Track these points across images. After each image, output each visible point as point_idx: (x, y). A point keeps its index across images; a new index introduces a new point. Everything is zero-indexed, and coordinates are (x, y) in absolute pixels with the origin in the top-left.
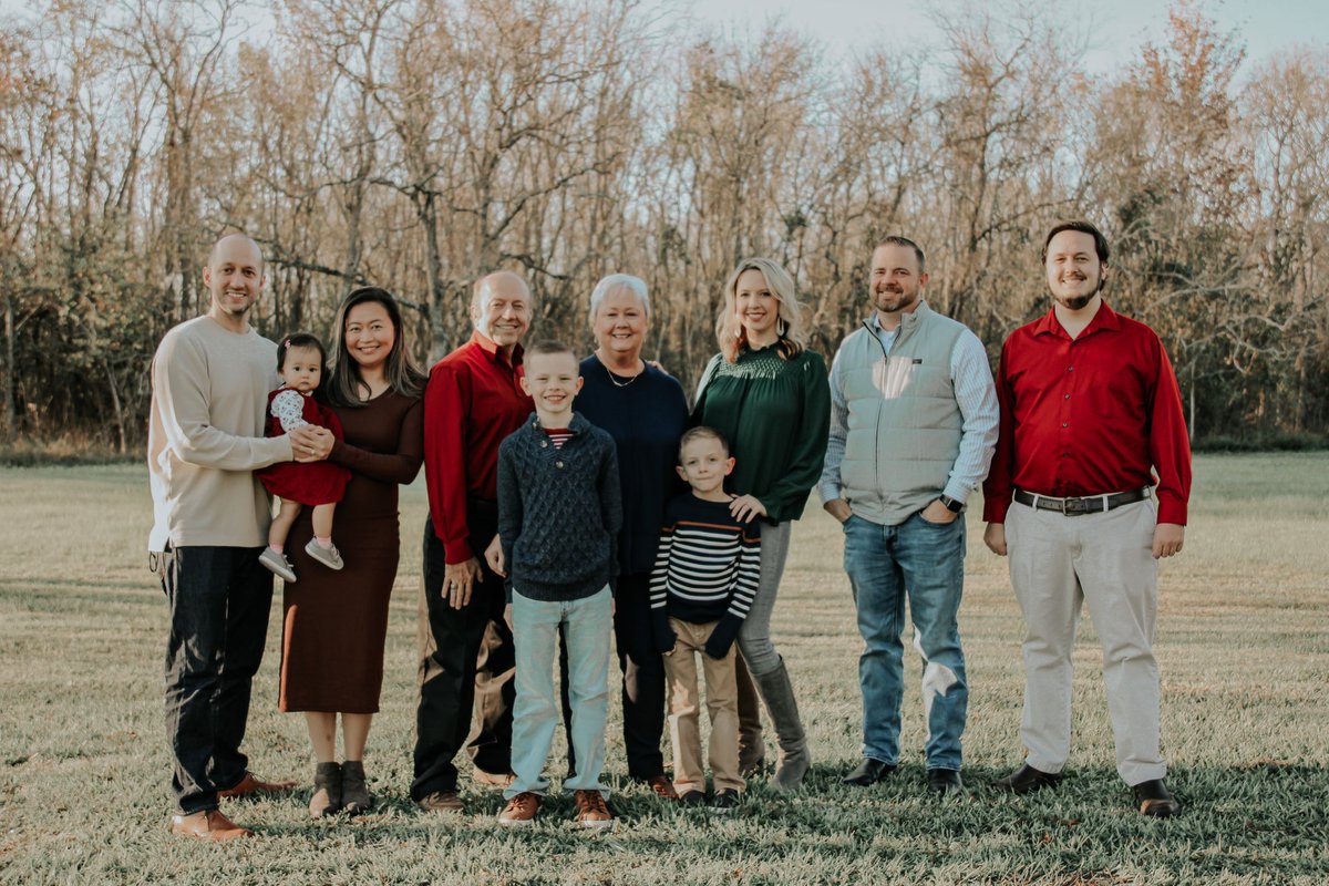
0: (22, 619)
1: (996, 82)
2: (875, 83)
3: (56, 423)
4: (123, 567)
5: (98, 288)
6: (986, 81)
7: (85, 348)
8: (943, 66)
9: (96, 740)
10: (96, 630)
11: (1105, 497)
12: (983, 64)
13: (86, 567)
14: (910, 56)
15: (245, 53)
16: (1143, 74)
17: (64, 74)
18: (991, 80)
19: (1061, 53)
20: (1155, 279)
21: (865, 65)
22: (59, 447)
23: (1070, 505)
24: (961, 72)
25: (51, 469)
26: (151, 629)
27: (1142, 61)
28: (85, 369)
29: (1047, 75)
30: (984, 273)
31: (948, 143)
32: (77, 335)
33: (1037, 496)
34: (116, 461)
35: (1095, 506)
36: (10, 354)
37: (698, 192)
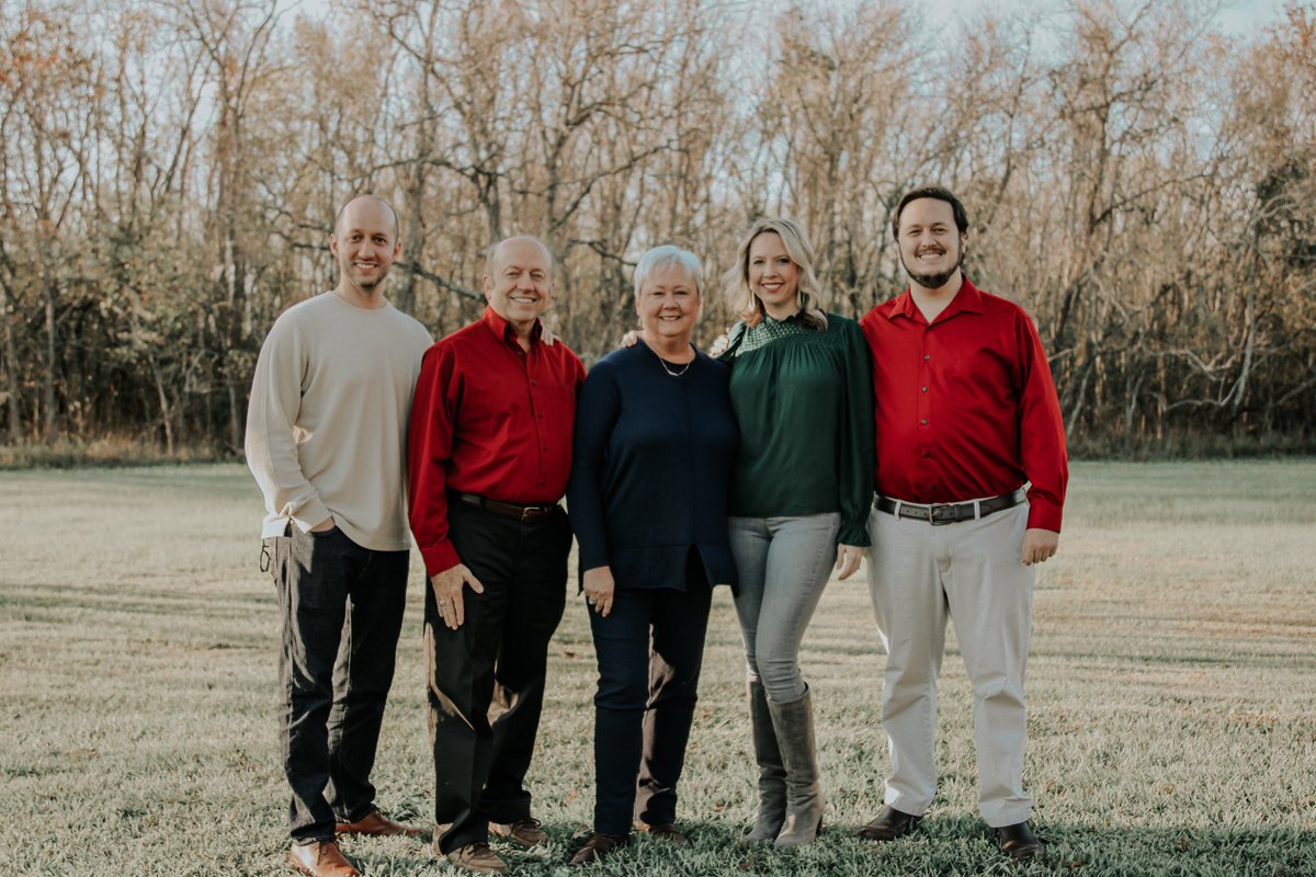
0: (15, 629)
1: (1118, 47)
2: (984, 51)
3: (100, 421)
4: (138, 575)
5: (145, 279)
6: (1105, 45)
7: (129, 343)
8: (1058, 30)
9: (53, 757)
10: (90, 641)
11: (976, 502)
12: (1102, 26)
13: (99, 574)
14: (1021, 20)
15: (303, 26)
16: (1287, 35)
17: (110, 50)
18: (1111, 45)
19: (1191, 13)
20: (1296, 263)
21: (974, 31)
22: (102, 447)
23: (936, 512)
24: (1076, 36)
25: (90, 472)
26: (149, 641)
27: (1286, 20)
28: (129, 364)
29: (1176, 38)
30: (1103, 259)
31: (1062, 115)
32: (120, 328)
33: (899, 502)
34: (159, 463)
35: (966, 513)
36: (51, 349)
37: (792, 171)
